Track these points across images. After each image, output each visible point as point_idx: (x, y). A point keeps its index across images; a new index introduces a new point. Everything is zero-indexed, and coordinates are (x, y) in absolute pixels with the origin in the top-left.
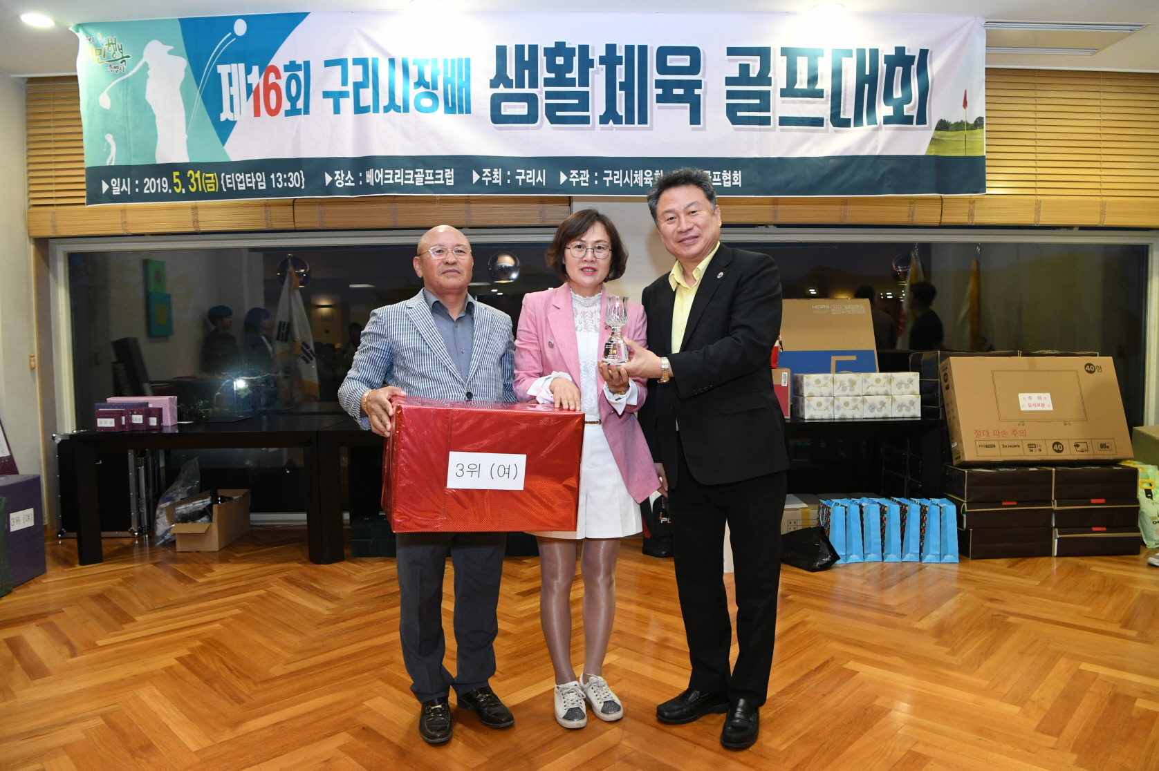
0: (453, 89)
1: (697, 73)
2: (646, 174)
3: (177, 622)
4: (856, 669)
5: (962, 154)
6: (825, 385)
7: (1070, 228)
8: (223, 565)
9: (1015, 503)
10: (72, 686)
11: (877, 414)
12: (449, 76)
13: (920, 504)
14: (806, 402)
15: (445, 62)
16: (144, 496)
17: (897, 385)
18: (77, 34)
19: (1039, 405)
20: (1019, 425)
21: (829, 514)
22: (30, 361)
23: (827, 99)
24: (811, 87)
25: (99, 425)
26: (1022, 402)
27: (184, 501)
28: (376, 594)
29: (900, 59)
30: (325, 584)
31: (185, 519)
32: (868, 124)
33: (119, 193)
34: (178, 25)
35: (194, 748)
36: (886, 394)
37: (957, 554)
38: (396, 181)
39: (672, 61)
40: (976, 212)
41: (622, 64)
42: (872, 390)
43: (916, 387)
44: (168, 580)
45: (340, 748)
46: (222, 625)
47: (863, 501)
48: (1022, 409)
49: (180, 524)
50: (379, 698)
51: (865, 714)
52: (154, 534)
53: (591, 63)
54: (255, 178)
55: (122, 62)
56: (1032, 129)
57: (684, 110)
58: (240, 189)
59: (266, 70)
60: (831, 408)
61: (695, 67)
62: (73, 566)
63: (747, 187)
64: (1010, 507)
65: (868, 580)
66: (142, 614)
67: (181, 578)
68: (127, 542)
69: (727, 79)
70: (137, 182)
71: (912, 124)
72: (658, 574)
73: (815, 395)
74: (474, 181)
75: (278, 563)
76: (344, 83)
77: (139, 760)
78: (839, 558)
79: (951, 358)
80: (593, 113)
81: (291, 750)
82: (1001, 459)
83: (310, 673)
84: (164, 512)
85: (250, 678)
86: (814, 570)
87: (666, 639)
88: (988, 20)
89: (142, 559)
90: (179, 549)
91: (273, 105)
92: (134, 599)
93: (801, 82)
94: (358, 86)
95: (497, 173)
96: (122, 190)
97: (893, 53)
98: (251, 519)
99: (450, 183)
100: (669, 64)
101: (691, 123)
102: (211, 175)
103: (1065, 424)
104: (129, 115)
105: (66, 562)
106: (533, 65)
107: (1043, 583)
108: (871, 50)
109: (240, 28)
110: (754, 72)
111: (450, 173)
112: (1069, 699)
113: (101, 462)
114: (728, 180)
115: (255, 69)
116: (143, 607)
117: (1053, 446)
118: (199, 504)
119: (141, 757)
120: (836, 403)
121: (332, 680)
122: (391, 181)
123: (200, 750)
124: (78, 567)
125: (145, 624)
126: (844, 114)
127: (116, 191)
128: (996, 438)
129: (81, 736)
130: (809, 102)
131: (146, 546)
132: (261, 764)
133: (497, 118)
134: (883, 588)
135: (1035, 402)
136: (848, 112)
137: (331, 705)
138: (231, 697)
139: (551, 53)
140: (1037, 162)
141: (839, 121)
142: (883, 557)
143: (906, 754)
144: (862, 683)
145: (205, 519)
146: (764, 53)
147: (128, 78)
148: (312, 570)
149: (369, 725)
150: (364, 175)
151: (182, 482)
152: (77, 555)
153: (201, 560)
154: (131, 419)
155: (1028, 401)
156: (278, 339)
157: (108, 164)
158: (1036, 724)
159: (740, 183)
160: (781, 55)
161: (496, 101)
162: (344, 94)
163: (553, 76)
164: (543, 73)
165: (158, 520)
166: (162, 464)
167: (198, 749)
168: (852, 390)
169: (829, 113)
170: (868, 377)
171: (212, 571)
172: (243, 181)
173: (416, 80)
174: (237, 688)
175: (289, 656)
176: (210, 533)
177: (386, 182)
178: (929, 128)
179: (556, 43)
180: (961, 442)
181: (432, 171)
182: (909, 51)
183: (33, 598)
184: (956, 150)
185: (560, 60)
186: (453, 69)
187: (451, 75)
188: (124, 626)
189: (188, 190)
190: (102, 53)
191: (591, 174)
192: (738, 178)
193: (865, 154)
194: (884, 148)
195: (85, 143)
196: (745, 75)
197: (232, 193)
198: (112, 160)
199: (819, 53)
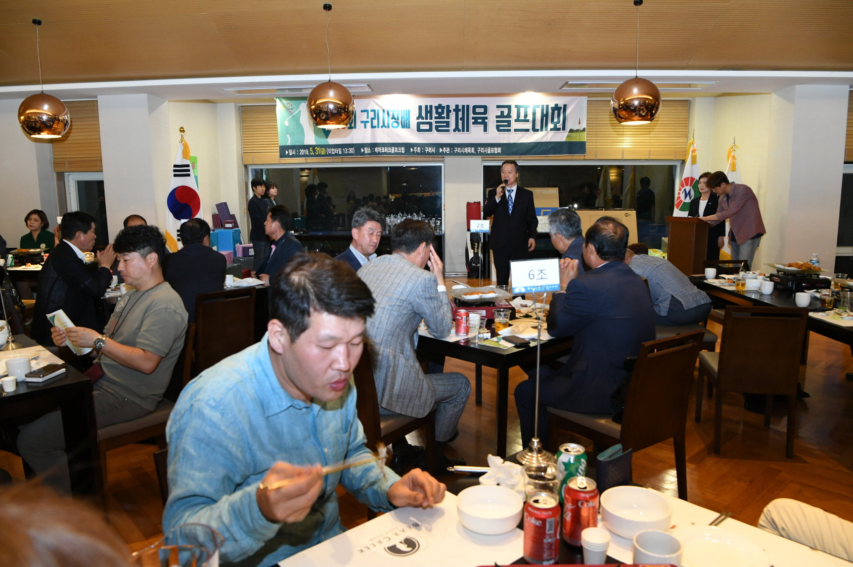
0: (404, 120)
1: (486, 114)
2: (468, 149)
5: (578, 141)
12: (403, 116)
15: (402, 111)
18: (276, 100)
23: (531, 123)
24: (525, 118)
29: (557, 108)
32: (545, 131)
39: (478, 110)
41: (461, 111)
53: (450, 111)
54: (338, 150)
55: (292, 110)
57: (482, 127)
58: (333, 153)
61: (485, 112)
63: (503, 153)
69: (496, 116)
70: (297, 151)
71: (561, 130)
74: (411, 151)
76: (368, 118)
80: (451, 128)
93: (522, 117)
94: (372, 119)
95: (419, 149)
96: (293, 154)
97: (554, 106)
99: (403, 152)
101: (484, 131)
102: (323, 149)
104: (295, 128)
106: (431, 112)
108: (546, 105)
110: (505, 114)
111: (403, 149)
114: (495, 151)
122: (384, 151)
130: (524, 124)
133: (419, 130)
136: (538, 126)
139: (437, 108)
141: (535, 130)
146: (509, 107)
147: (294, 115)
150: (374, 149)
159: (500, 152)
160: (515, 108)
161: (419, 124)
162: (368, 122)
163: (437, 115)
164: (434, 115)
169: (531, 127)
172: (334, 151)
173: (392, 117)
177: (381, 151)
178: (566, 132)
179: (439, 104)
181: (397, 148)
182: (560, 105)
184: (576, 139)
186: (404, 113)
189: (315, 154)
190: (285, 107)
191: (450, 149)
192: (499, 150)
193: (543, 141)
194: (550, 140)
195: (279, 137)
196: (502, 115)
197: (330, 155)
198: (289, 144)
199: (528, 107)
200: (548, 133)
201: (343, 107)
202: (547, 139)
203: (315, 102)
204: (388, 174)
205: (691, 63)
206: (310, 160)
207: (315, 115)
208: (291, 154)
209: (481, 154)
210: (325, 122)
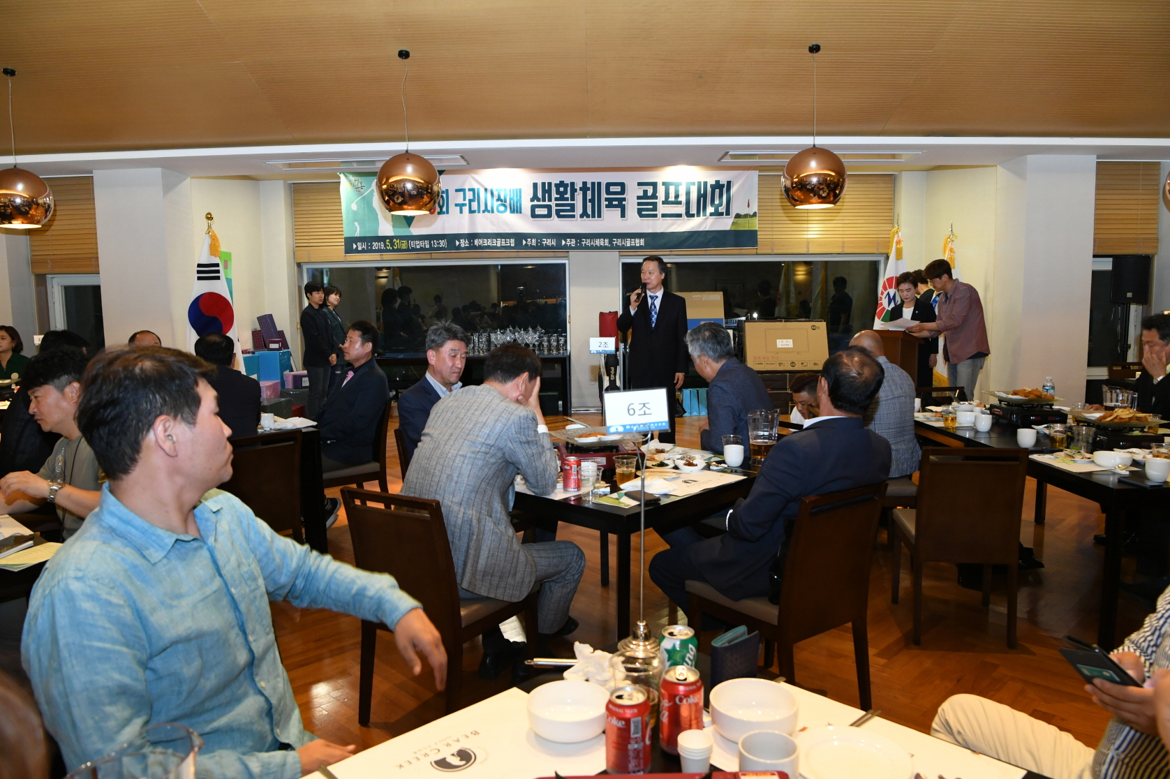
0: (514, 203)
1: (623, 194)
2: (600, 241)
5: (747, 229)
15: (510, 191)
18: (340, 175)
19: (786, 345)
20: (775, 354)
23: (684, 205)
24: (676, 200)
26: (778, 344)
29: (718, 186)
32: (703, 216)
38: (489, 244)
39: (613, 189)
41: (590, 191)
47: (699, 389)
48: (778, 347)
53: (576, 190)
54: (424, 243)
55: (361, 188)
57: (618, 211)
58: (417, 247)
61: (623, 192)
63: (647, 246)
69: (637, 197)
70: (369, 244)
71: (724, 216)
74: (524, 243)
76: (464, 199)
78: (686, 413)
79: (746, 323)
80: (577, 213)
82: (767, 370)
93: (671, 198)
94: (470, 201)
95: (534, 241)
96: (362, 247)
97: (714, 183)
99: (513, 245)
100: (611, 190)
101: (621, 218)
102: (404, 241)
103: (798, 354)
104: (365, 213)
106: (549, 191)
108: (704, 182)
110: (650, 193)
111: (512, 241)
114: (638, 243)
117: (791, 364)
122: (486, 245)
126: (692, 212)
128: (764, 360)
130: (675, 207)
133: (534, 215)
135: (784, 343)
136: (693, 210)
139: (557, 186)
141: (689, 215)
146: (654, 185)
147: (364, 196)
150: (474, 242)
155: (781, 343)
157: (355, 236)
159: (643, 244)
160: (663, 185)
161: (533, 208)
162: (464, 205)
163: (558, 196)
164: (554, 195)
169: (684, 211)
172: (419, 244)
173: (497, 198)
177: (483, 244)
178: (731, 218)
179: (560, 181)
181: (504, 240)
182: (722, 182)
184: (744, 227)
186: (514, 193)
187: (513, 196)
189: (393, 248)
190: (352, 185)
191: (576, 241)
192: (642, 242)
193: (701, 229)
194: (709, 227)
195: (344, 226)
196: (645, 195)
197: (414, 250)
198: (357, 234)
199: (681, 184)
200: (706, 219)
201: (425, 186)
202: (706, 227)
203: (387, 180)
204: (498, 273)
205: (889, 127)
206: (387, 256)
207: (387, 198)
208: (360, 248)
209: (617, 247)
210: (400, 206)
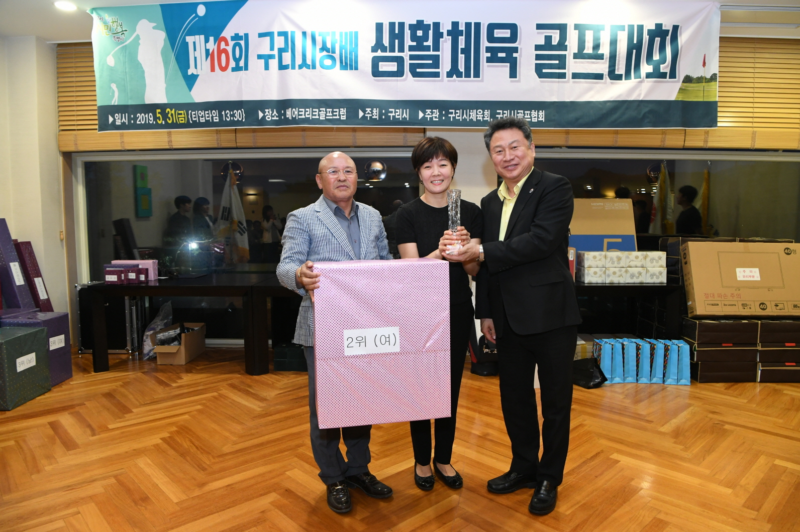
0: (346, 53)
1: (515, 41)
2: (478, 113)
3: (160, 413)
4: (619, 459)
5: (701, 100)
6: (600, 260)
7: (776, 150)
8: (188, 374)
9: (732, 345)
10: (94, 456)
11: (636, 280)
12: (343, 44)
13: (664, 344)
14: (586, 271)
15: (341, 34)
16: (135, 326)
17: (650, 260)
18: (92, 15)
19: (750, 276)
20: (736, 290)
21: (601, 349)
22: (60, 235)
23: (606, 61)
24: (595, 52)
25: (107, 280)
26: (738, 275)
27: (162, 331)
28: (291, 397)
29: (659, 32)
30: (257, 389)
31: (163, 342)
32: (635, 78)
33: (120, 124)
34: (159, 9)
35: (175, 501)
36: (642, 267)
37: (689, 379)
38: (307, 116)
39: (498, 33)
40: (710, 139)
41: (463, 36)
42: (632, 264)
43: (663, 262)
44: (152, 384)
45: (272, 503)
46: (190, 416)
47: (624, 341)
48: (738, 279)
49: (160, 346)
50: (296, 469)
51: (624, 491)
52: (142, 352)
53: (441, 35)
54: (211, 114)
55: (122, 34)
56: (751, 80)
57: (506, 68)
58: (201, 121)
59: (219, 39)
60: (603, 276)
61: (514, 38)
62: (89, 373)
63: (548, 122)
64: (727, 347)
65: (627, 396)
66: (137, 407)
67: (161, 383)
68: (124, 357)
69: (536, 46)
70: (132, 116)
71: (666, 78)
72: (482, 388)
73: (593, 266)
74: (360, 116)
75: (225, 374)
76: (272, 49)
77: (140, 507)
78: (607, 380)
79: (689, 242)
80: (442, 70)
81: (240, 504)
82: (722, 314)
83: (249, 451)
84: (149, 337)
85: (210, 453)
86: (589, 388)
87: (488, 434)
88: (722, 4)
89: (134, 370)
90: (159, 363)
91: (224, 64)
92: (131, 397)
93: (588, 49)
94: (281, 51)
95: (376, 111)
96: (122, 121)
97: (654, 28)
98: (206, 343)
99: (344, 118)
100: (495, 36)
101: (510, 77)
102: (182, 112)
103: (769, 291)
104: (127, 70)
105: (85, 370)
106: (401, 36)
107: (749, 402)
108: (638, 26)
109: (201, 11)
110: (555, 41)
111: (343, 111)
112: (766, 486)
113: (108, 304)
114: (535, 117)
115: (212, 39)
116: (137, 403)
117: (760, 305)
118: (172, 333)
119: (141, 506)
120: (607, 272)
121: (265, 456)
122: (303, 117)
123: (180, 502)
124: (93, 373)
125: (139, 414)
126: (618, 71)
127: (118, 123)
128: (720, 299)
129: (102, 490)
130: (593, 63)
131: (136, 360)
132: (220, 513)
133: (376, 73)
134: (637, 402)
135: (748, 274)
136: (621, 69)
137: (264, 474)
138: (198, 466)
139: (414, 28)
140: (754, 104)
141: (614, 76)
142: (637, 380)
143: (653, 520)
144: (623, 469)
145: (176, 343)
146: (562, 28)
147: (126, 45)
148: (248, 379)
149: (290, 488)
150: (285, 113)
151: (161, 318)
152: (92, 366)
153: (173, 370)
154: (128, 276)
156: (222, 219)
157: (113, 104)
158: (743, 501)
159: (543, 119)
160: (575, 29)
161: (376, 62)
162: (271, 57)
163: (415, 44)
164: (408, 42)
165: (145, 343)
166: (147, 305)
167: (178, 501)
168: (619, 263)
169: (607, 70)
170: (630, 254)
171: (181, 378)
172: (203, 116)
173: (321, 47)
174: (202, 461)
175: (235, 439)
176: (179, 352)
177: (300, 117)
178: (678, 81)
179: (417, 21)
180: (695, 301)
181: (331, 110)
182: (665, 26)
183: (65, 395)
184: (696, 97)
185: (420, 33)
186: (346, 39)
187: (345, 43)
188: (126, 415)
189: (166, 121)
190: (109, 28)
191: (440, 112)
192: (542, 115)
193: (633, 98)
194: (646, 95)
195: (97, 88)
196: (548, 44)
197: (197, 125)
198: (115, 102)
199: (601, 28)
200: (641, 82)
202: (639, 95)
